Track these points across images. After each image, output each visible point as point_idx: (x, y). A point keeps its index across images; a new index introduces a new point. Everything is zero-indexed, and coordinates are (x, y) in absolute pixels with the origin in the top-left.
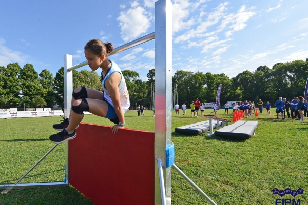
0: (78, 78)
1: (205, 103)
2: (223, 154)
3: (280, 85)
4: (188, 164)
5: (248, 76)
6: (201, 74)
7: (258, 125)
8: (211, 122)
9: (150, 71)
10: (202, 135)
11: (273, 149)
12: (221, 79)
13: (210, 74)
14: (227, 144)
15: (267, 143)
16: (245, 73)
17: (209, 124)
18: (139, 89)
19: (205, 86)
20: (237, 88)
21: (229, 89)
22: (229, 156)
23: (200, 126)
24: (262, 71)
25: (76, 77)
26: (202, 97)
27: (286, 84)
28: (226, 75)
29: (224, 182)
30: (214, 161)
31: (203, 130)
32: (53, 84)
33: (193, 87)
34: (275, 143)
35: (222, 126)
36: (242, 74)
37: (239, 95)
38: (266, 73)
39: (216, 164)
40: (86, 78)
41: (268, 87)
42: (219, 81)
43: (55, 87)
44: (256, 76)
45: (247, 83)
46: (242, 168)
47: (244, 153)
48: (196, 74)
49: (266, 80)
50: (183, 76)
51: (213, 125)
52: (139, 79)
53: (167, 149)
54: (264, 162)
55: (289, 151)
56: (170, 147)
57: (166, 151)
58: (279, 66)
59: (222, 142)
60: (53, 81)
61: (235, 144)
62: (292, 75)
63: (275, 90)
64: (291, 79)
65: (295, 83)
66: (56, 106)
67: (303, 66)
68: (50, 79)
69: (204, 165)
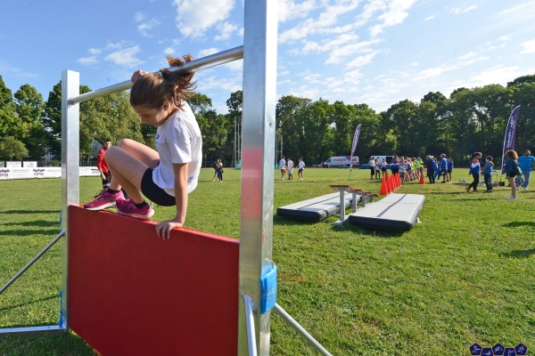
1: (332, 158)
2: (364, 260)
3: (462, 127)
4: (301, 283)
5: (408, 111)
6: (326, 103)
7: (426, 202)
8: (342, 197)
9: (233, 95)
10: (327, 222)
11: (451, 251)
12: (360, 114)
13: (341, 103)
14: (372, 240)
15: (440, 240)
16: (404, 104)
17: (338, 201)
18: (211, 128)
19: (333, 125)
20: (388, 131)
21: (375, 133)
22: (374, 265)
23: (322, 203)
24: (433, 101)
26: (326, 146)
27: (473, 127)
28: (369, 108)
29: (366, 320)
30: (347, 274)
31: (327, 213)
32: (43, 115)
33: (310, 127)
34: (454, 238)
35: (361, 203)
36: (398, 105)
37: (391, 144)
38: (439, 104)
39: (352, 281)
40: (110, 103)
41: (442, 131)
42: (358, 117)
43: (45, 121)
44: (421, 110)
45: (407, 123)
46: (398, 289)
47: (400, 257)
48: (317, 104)
49: (440, 118)
50: (293, 106)
51: (346, 202)
52: (212, 109)
53: (263, 279)
54: (435, 277)
55: (478, 254)
56: (268, 275)
57: (261, 281)
58: (462, 93)
59: (362, 236)
60: (43, 107)
61: (385, 240)
62: (483, 110)
63: (453, 137)
64: (481, 117)
65: (489, 124)
66: (48, 157)
67: (501, 94)
68: (37, 103)
69: (330, 284)
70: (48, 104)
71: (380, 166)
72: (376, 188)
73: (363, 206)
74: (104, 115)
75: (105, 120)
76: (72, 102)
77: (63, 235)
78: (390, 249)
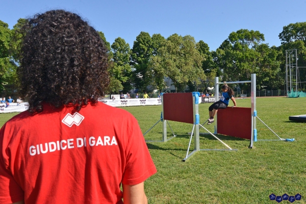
0: (166, 48)
9: (285, 28)
18: (264, 61)
25: (163, 47)
32: (130, 59)
40: (178, 47)
43: (131, 63)
52: (264, 43)
60: (130, 53)
66: (133, 90)
68: (126, 50)
70: (134, 50)
74: (174, 57)
75: (175, 60)
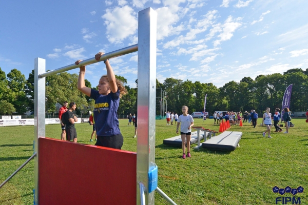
0: (57, 81)
1: (194, 113)
2: (210, 167)
3: (261, 95)
4: (175, 180)
5: (234, 87)
6: (190, 82)
8: (198, 133)
12: (209, 88)
13: (198, 82)
14: (214, 156)
16: (231, 83)
17: (196, 135)
18: (127, 96)
19: (194, 95)
20: (223, 98)
21: (217, 99)
22: (215, 169)
24: (246, 82)
25: (54, 80)
26: (191, 106)
27: (267, 96)
28: (213, 85)
30: (200, 175)
32: (25, 87)
33: (182, 96)
34: (257, 154)
35: (209, 137)
36: (228, 84)
37: (225, 105)
38: (250, 84)
39: (203, 178)
40: (67, 81)
41: (251, 98)
42: (207, 90)
43: (27, 91)
44: (240, 87)
45: (233, 94)
46: (227, 182)
47: (229, 165)
48: (186, 83)
49: (250, 91)
50: (173, 84)
51: (201, 136)
52: (127, 85)
53: (149, 173)
54: (247, 174)
55: (269, 162)
56: (152, 171)
57: (148, 174)
58: (261, 78)
59: (209, 154)
60: (25, 83)
61: (221, 156)
62: (272, 87)
63: (257, 101)
64: (271, 91)
65: (275, 94)
66: (28, 113)
67: (280, 78)
68: (22, 80)
69: (191, 181)
70: (28, 81)
71: (219, 116)
72: (217, 128)
73: (210, 138)
74: (63, 88)
75: (64, 91)
76: (41, 77)
77: (35, 156)
78: (224, 161)
